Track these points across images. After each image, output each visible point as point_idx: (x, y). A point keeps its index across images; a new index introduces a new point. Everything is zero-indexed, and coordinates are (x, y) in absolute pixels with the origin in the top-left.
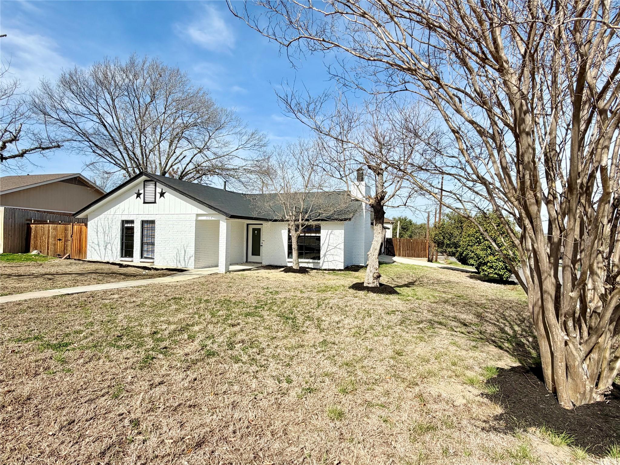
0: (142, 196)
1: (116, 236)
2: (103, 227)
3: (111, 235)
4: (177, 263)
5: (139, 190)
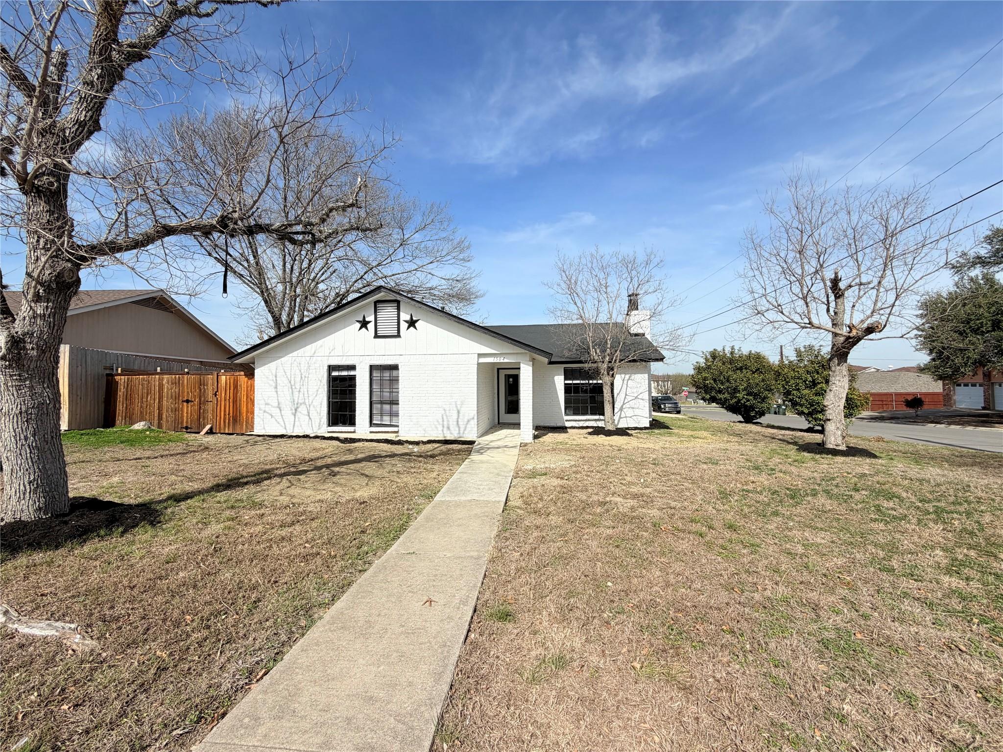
0: (371, 326)
1: (317, 391)
2: (289, 377)
3: (306, 390)
4: (443, 430)
5: (364, 317)
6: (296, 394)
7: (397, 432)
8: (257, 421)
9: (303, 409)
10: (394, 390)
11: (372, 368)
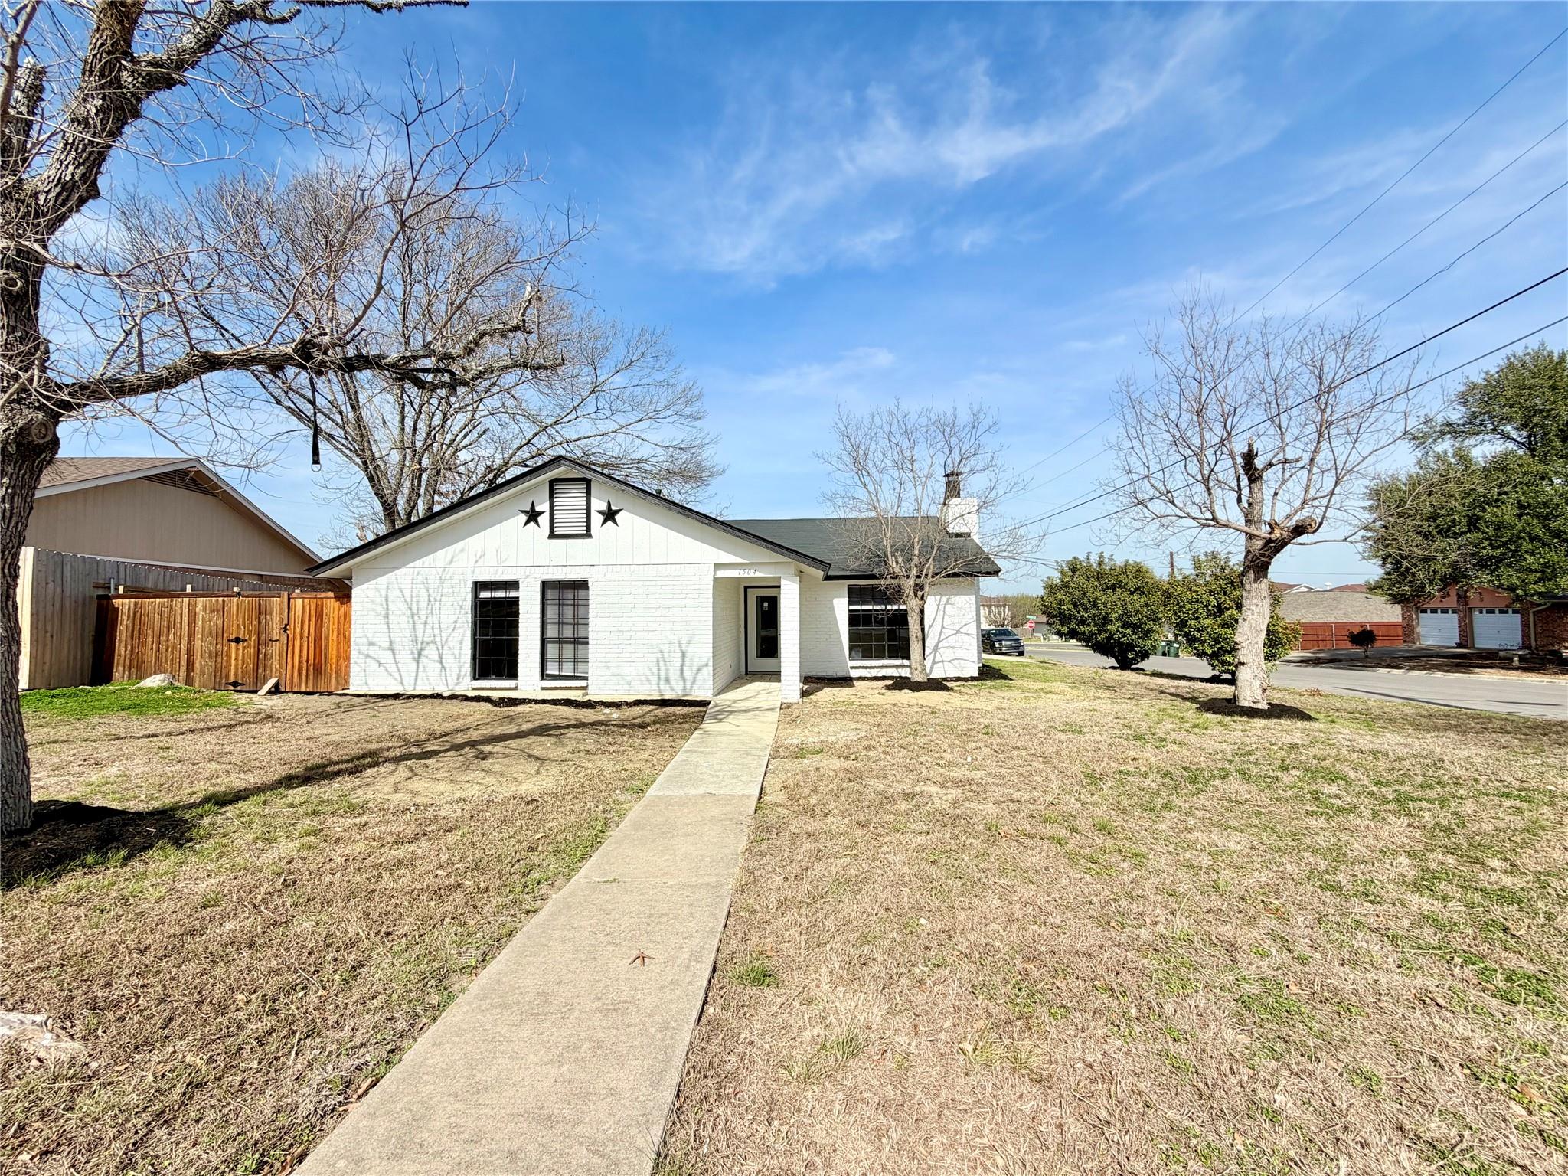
0: (544, 520)
1: (456, 622)
2: (409, 600)
3: (436, 621)
4: (658, 684)
5: (533, 505)
6: (420, 628)
7: (585, 688)
8: (354, 670)
9: (431, 652)
10: (580, 621)
11: (545, 586)
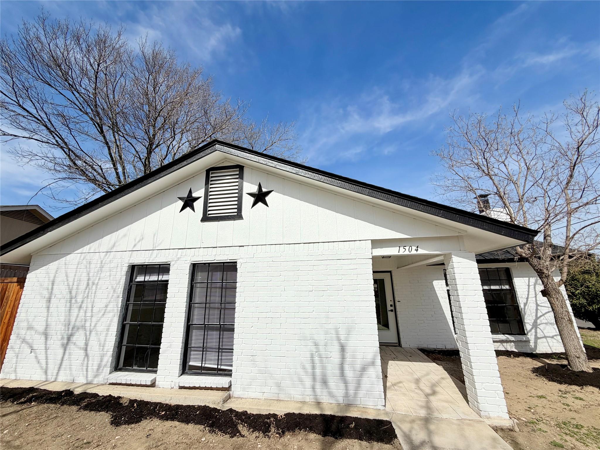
0: (199, 205)
1: (106, 306)
2: (71, 284)
3: (90, 305)
4: (313, 388)
5: (190, 192)
6: (75, 311)
7: (228, 389)
9: (79, 338)
10: (228, 306)
11: (195, 268)
